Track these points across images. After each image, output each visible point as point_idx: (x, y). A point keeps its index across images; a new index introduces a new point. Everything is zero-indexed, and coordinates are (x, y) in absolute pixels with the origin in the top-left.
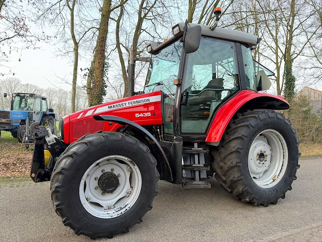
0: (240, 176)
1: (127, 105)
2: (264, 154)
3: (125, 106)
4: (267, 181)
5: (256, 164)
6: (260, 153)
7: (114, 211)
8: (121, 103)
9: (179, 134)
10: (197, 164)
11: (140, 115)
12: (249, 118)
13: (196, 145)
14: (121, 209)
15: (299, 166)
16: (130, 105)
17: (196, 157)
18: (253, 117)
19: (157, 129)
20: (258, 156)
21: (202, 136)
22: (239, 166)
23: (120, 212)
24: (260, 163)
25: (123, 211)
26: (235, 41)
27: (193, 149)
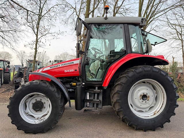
0: (120, 109)
1: (60, 66)
2: (147, 95)
3: (59, 66)
4: (149, 115)
5: (140, 102)
6: (143, 95)
7: (38, 121)
8: (57, 65)
9: (85, 81)
10: (96, 100)
11: (67, 71)
12: (129, 72)
13: (97, 88)
14: (42, 120)
15: (178, 106)
16: (62, 66)
17: (96, 95)
18: (131, 71)
19: (79, 78)
20: (141, 97)
21: (100, 83)
22: (119, 102)
23: (40, 122)
24: (142, 102)
25: (42, 121)
26: (124, 24)
27: (94, 90)
